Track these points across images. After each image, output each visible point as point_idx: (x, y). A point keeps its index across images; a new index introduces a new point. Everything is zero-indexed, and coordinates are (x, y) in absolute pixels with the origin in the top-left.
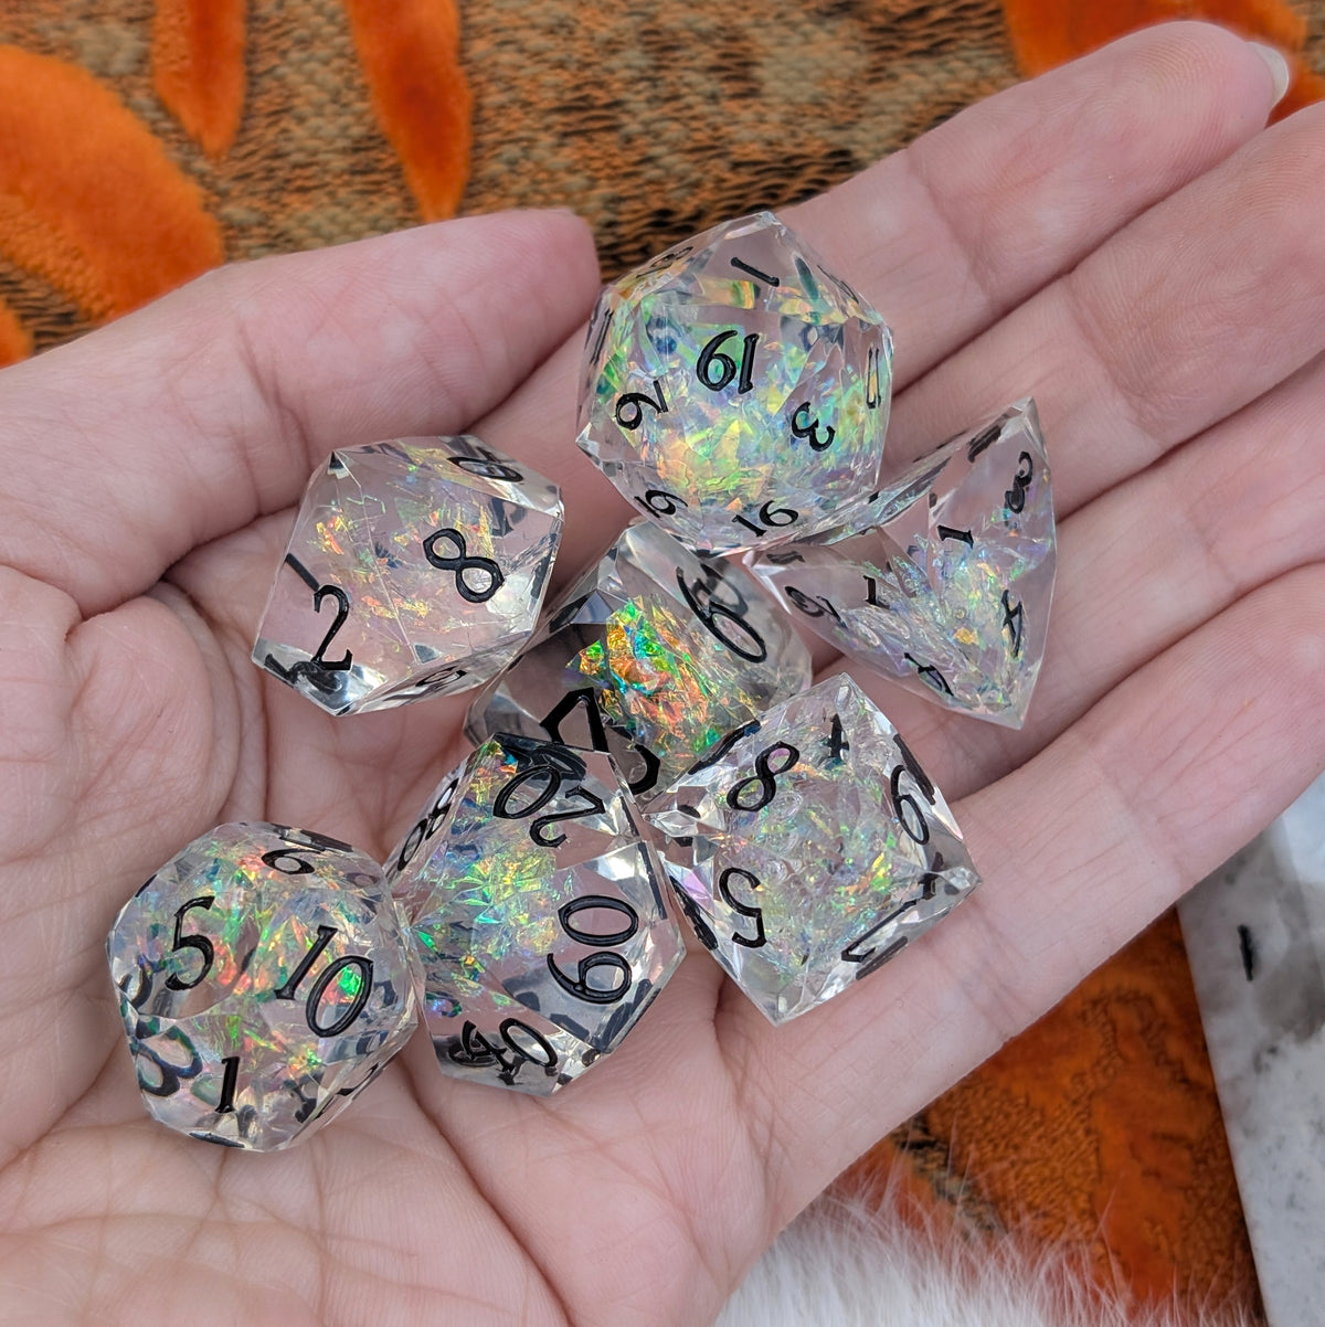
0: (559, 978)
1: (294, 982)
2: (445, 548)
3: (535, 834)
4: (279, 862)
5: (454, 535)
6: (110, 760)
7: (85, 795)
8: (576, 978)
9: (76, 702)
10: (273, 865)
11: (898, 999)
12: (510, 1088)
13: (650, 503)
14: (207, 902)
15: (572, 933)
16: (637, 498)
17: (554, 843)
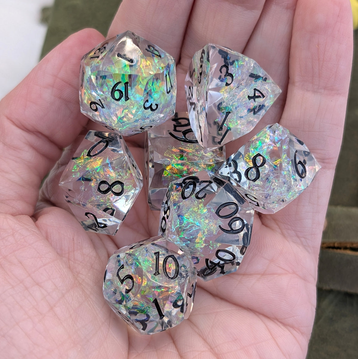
0: (225, 231)
1: (157, 269)
2: (104, 187)
3: (197, 197)
5: (103, 182)
8: (229, 229)
12: (225, 274)
14: (122, 267)
15: (222, 217)
17: (204, 197)
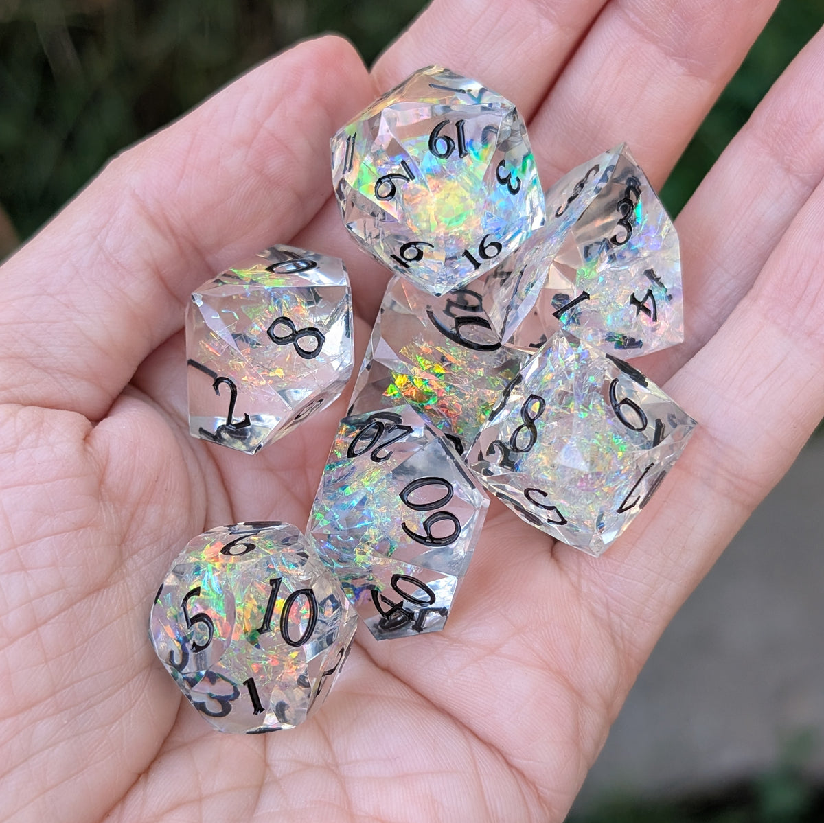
0: (414, 537)
1: (267, 620)
2: (283, 331)
3: (374, 457)
4: (232, 550)
5: (285, 320)
6: (133, 515)
7: (123, 541)
8: (424, 534)
9: (101, 482)
10: (229, 554)
11: (664, 502)
13: (403, 257)
14: (196, 591)
15: (413, 507)
16: (393, 256)
17: (387, 458)
